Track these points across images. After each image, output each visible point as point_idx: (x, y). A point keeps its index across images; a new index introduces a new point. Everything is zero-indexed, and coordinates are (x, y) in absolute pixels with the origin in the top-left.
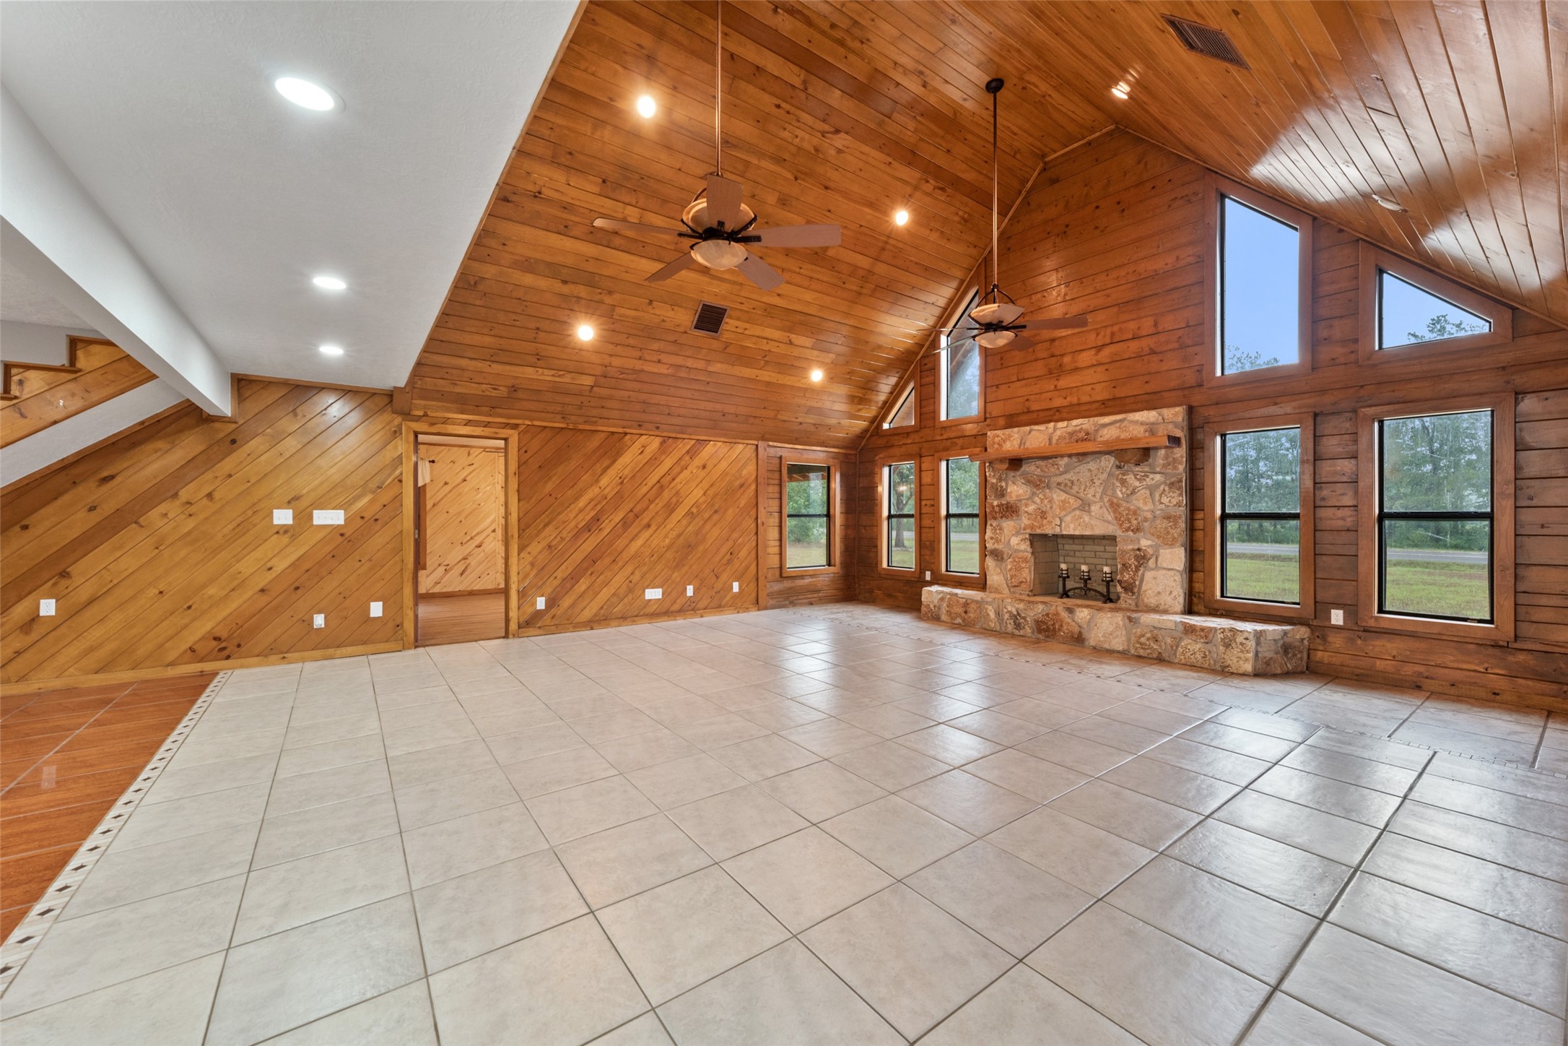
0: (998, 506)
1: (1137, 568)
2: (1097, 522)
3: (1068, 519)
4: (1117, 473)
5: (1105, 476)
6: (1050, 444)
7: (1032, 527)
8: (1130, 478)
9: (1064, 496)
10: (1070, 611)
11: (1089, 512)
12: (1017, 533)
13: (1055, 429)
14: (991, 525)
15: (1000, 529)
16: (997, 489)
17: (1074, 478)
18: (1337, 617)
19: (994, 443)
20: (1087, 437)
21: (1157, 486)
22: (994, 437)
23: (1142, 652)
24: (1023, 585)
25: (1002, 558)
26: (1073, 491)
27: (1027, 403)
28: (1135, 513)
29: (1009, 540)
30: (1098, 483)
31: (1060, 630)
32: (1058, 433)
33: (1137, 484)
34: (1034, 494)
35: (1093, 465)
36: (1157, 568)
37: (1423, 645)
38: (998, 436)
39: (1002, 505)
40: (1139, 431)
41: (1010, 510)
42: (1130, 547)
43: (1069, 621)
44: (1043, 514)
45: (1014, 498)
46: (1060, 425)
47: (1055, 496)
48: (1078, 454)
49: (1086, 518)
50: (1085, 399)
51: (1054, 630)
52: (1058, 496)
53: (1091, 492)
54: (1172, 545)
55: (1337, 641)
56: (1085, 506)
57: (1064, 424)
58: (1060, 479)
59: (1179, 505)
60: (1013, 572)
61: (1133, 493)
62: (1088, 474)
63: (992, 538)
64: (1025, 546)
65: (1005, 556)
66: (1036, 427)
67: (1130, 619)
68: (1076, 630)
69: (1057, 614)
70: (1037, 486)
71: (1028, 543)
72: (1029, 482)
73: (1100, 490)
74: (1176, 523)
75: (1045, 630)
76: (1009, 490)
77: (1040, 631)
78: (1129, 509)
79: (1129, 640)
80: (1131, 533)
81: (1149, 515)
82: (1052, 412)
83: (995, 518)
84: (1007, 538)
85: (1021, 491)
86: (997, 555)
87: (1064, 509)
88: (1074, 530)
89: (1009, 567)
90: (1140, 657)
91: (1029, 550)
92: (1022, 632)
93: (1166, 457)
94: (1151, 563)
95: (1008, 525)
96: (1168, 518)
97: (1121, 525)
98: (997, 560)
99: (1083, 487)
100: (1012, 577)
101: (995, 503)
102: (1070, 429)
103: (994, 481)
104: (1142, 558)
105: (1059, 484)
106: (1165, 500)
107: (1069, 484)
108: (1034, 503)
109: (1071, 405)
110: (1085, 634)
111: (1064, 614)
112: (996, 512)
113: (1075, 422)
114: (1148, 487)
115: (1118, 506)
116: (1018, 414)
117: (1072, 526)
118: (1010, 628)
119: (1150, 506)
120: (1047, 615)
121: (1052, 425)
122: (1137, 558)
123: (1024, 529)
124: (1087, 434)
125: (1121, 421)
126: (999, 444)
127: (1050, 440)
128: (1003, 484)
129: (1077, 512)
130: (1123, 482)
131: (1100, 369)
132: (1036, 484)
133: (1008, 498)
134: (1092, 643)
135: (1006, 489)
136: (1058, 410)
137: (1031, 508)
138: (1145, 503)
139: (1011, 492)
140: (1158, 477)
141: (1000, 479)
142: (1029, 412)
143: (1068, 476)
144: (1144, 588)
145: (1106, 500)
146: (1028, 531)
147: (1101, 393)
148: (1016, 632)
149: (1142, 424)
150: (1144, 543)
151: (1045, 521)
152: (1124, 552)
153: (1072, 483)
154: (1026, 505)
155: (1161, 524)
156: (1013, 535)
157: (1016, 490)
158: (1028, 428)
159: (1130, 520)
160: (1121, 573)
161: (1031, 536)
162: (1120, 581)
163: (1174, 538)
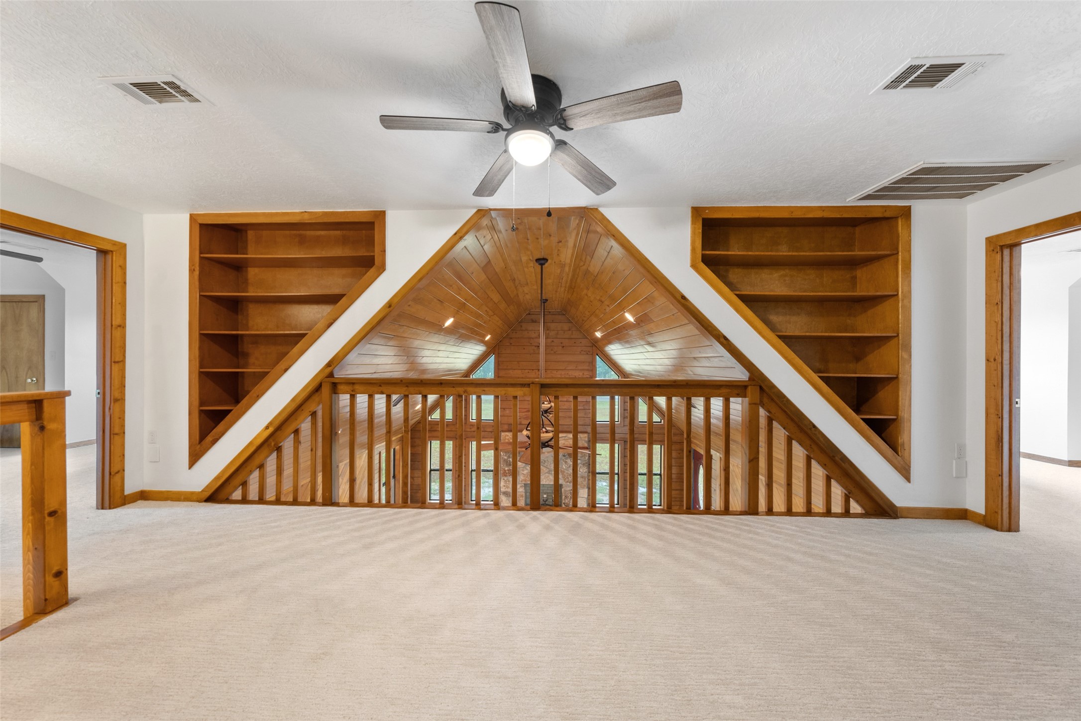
0: (508, 470)
1: (571, 498)
4: (564, 458)
7: (525, 480)
14: (504, 479)
16: (507, 462)
17: (546, 460)
19: (505, 439)
25: (510, 496)
26: (545, 465)
38: (508, 436)
42: (569, 489)
49: (551, 477)
54: (583, 488)
56: (550, 472)
59: (586, 472)
63: (504, 486)
71: (524, 488)
74: (585, 479)
78: (568, 474)
80: (568, 483)
83: (506, 476)
86: (507, 494)
88: (546, 482)
91: (524, 491)
96: (582, 477)
97: (565, 480)
98: (507, 497)
99: (549, 464)
101: (506, 469)
103: (506, 458)
106: (581, 470)
107: (543, 462)
108: (527, 469)
112: (507, 473)
117: (545, 480)
123: (521, 482)
125: (565, 437)
129: (547, 474)
130: (566, 463)
137: (525, 472)
146: (524, 482)
152: (565, 490)
153: (545, 461)
154: (523, 470)
159: (568, 478)
160: (565, 500)
161: (524, 484)
162: (564, 503)
163: (584, 485)
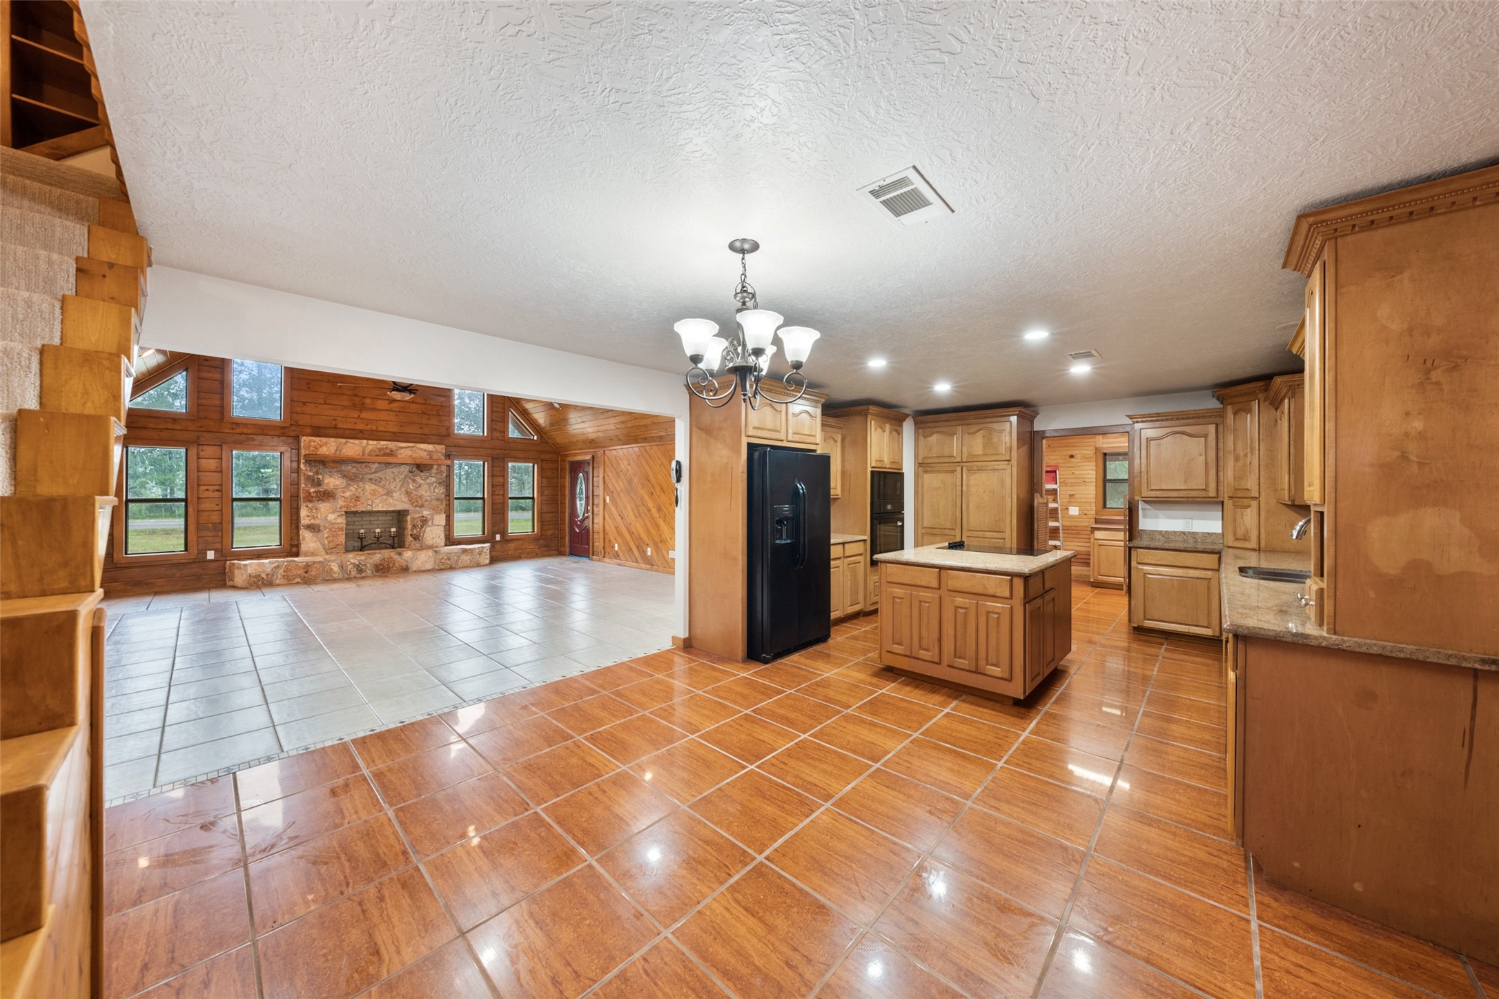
0: (315, 492)
1: (422, 527)
2: (398, 502)
3: (378, 501)
4: (411, 475)
5: (403, 476)
6: (363, 455)
7: (347, 507)
8: (418, 479)
9: (374, 487)
10: (400, 554)
11: (392, 496)
12: (334, 512)
13: (368, 444)
14: (307, 506)
15: (316, 509)
16: (314, 480)
17: (383, 477)
18: (498, 537)
19: (310, 446)
20: (391, 453)
21: (432, 484)
22: (310, 441)
23: (442, 567)
24: (339, 547)
25: (319, 530)
26: (381, 484)
27: (334, 422)
28: (420, 497)
29: (326, 517)
30: (398, 480)
31: (393, 567)
32: (370, 447)
33: (422, 482)
34: (348, 485)
35: (395, 470)
36: (433, 525)
37: (521, 543)
38: (314, 441)
39: (320, 492)
40: (424, 454)
41: (327, 495)
42: (418, 515)
43: (400, 560)
44: (357, 499)
45: (332, 487)
46: (371, 442)
47: (367, 487)
48: (385, 463)
49: (391, 501)
50: (381, 429)
51: (389, 568)
52: (369, 487)
53: (394, 484)
54: (440, 513)
55: (498, 547)
56: (389, 493)
57: (375, 442)
58: (372, 476)
59: (443, 493)
60: (331, 539)
61: (420, 486)
62: (392, 475)
63: (308, 516)
64: (342, 521)
65: (322, 528)
66: (351, 441)
67: (436, 552)
68: (405, 564)
69: (391, 557)
70: (352, 480)
71: (344, 517)
72: (344, 476)
73: (400, 484)
74: (442, 502)
75: (381, 569)
76: (326, 481)
77: (377, 571)
78: (417, 496)
79: (435, 563)
80: (418, 508)
81: (429, 499)
82: (356, 432)
83: (311, 501)
84: (324, 515)
85: (338, 483)
86: (313, 528)
87: (375, 495)
88: (382, 507)
89: (326, 535)
90: (441, 569)
91: (345, 522)
92: (363, 575)
93: (437, 469)
94: (430, 523)
95: (324, 507)
96: (438, 500)
97: (412, 504)
98: (314, 532)
99: (388, 482)
100: (329, 542)
101: (312, 490)
102: (379, 446)
103: (311, 474)
104: (424, 521)
105: (370, 479)
106: (436, 491)
107: (378, 480)
108: (350, 490)
109: (371, 430)
110: (410, 565)
111: (396, 557)
112: (312, 497)
113: (382, 443)
114: (428, 484)
115: (411, 493)
116: (325, 428)
117: (380, 505)
118: (353, 574)
119: (428, 494)
120: (384, 559)
121: (365, 441)
122: (422, 521)
123: (340, 508)
124: (392, 451)
125: (413, 447)
126: (315, 447)
127: (363, 451)
128: (320, 477)
129: (384, 497)
130: (414, 481)
131: (391, 413)
132: (351, 478)
133: (325, 487)
134: (414, 569)
135: (323, 481)
136: (361, 431)
137: (347, 494)
138: (426, 492)
139: (328, 483)
140: (433, 479)
141: (317, 473)
142: (335, 427)
143: (377, 475)
144: (425, 536)
145: (403, 490)
146: (344, 509)
147: (392, 428)
148: (360, 575)
149: (425, 450)
150: (426, 513)
151: (358, 503)
152: (413, 519)
153: (380, 479)
154: (344, 492)
155: (435, 503)
156: (330, 513)
157: (332, 481)
158: (344, 440)
159: (417, 501)
160: (412, 530)
161: (346, 512)
162: (411, 535)
163: (441, 510)
